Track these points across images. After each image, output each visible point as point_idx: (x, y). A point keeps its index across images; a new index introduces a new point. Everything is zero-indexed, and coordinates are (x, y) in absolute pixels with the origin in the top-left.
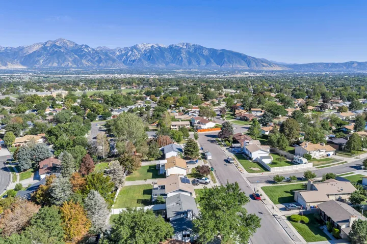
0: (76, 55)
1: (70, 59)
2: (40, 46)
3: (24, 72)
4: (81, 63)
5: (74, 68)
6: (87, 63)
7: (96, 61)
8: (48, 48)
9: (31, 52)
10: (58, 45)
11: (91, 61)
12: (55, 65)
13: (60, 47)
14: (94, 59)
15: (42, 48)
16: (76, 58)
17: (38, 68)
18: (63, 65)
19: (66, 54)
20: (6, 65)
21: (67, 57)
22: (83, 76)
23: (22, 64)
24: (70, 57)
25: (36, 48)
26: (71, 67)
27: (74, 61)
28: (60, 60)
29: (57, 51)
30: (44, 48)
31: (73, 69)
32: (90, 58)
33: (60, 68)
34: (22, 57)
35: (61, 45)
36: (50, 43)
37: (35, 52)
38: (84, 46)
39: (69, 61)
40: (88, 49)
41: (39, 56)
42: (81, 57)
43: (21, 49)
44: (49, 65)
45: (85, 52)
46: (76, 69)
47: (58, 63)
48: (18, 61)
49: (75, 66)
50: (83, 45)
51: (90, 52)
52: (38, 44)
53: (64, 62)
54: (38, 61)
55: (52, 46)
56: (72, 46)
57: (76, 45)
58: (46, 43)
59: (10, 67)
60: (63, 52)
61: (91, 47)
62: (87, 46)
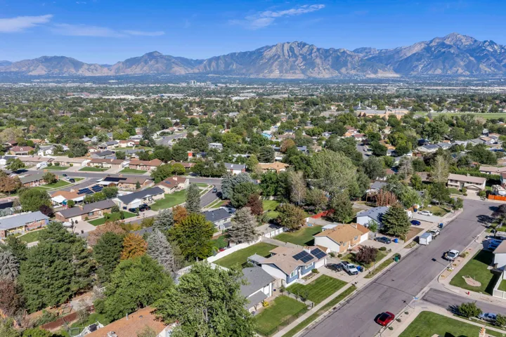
0: (472, 56)
1: (462, 63)
2: (423, 46)
3: (394, 81)
4: (478, 69)
5: (465, 76)
6: (486, 69)
7: (504, 66)
8: (433, 49)
9: (409, 54)
10: (448, 43)
11: (495, 66)
12: (439, 71)
13: (450, 47)
14: (500, 62)
15: (425, 48)
16: (470, 61)
17: (414, 77)
18: (449, 72)
19: (457, 56)
20: (376, 72)
21: (458, 60)
23: (396, 71)
24: (462, 60)
25: (417, 49)
26: (461, 75)
27: (468, 66)
28: (447, 65)
29: (444, 52)
30: (428, 49)
31: (463, 78)
32: (493, 60)
33: (444, 76)
34: (397, 62)
35: (452, 44)
36: (437, 41)
37: (414, 54)
38: (487, 43)
39: (460, 66)
40: (493, 48)
41: (419, 60)
42: (479, 59)
43: (397, 51)
44: (430, 72)
45: (488, 51)
46: (468, 78)
47: (443, 70)
48: (392, 68)
49: (468, 73)
50: (485, 42)
51: (495, 51)
52: (420, 43)
53: (451, 68)
54: (416, 66)
55: (439, 45)
56: (468, 43)
57: (476, 41)
58: (431, 42)
59: (381, 74)
60: (453, 54)
61: (498, 43)
62: (492, 43)
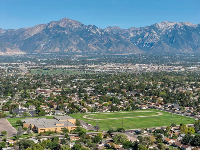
0: (81, 37)
1: (75, 43)
2: (43, 28)
3: (23, 59)
4: (87, 48)
5: (78, 54)
6: (93, 48)
7: (105, 45)
8: (51, 31)
9: (32, 35)
10: (62, 26)
11: (99, 46)
12: (57, 50)
13: (64, 29)
14: (102, 42)
15: (44, 30)
16: (81, 41)
17: (38, 55)
18: (65, 50)
19: (71, 37)
20: (5, 50)
21: (71, 40)
22: (89, 66)
23: (22, 49)
24: (74, 40)
25: (36, 31)
26: (75, 53)
27: (79, 45)
28: (63, 44)
29: (60, 34)
30: (47, 30)
31: (77, 56)
32: (97, 41)
33: (62, 54)
34: (22, 41)
35: (65, 26)
36: (53, 24)
37: (36, 35)
38: (91, 27)
39: (73, 45)
40: (96, 31)
41: (40, 40)
42: (87, 40)
43: (22, 31)
44: (50, 50)
45: (93, 33)
46: (81, 56)
47: (61, 48)
48: (18, 46)
49: (80, 51)
50: (90, 26)
51: (98, 33)
52: (40, 25)
53: (67, 46)
54: (39, 45)
55: (56, 28)
56: (77, 27)
57: (82, 25)
58: (49, 24)
59: (10, 53)
60: (67, 35)
61: (99, 28)
62: (94, 27)
